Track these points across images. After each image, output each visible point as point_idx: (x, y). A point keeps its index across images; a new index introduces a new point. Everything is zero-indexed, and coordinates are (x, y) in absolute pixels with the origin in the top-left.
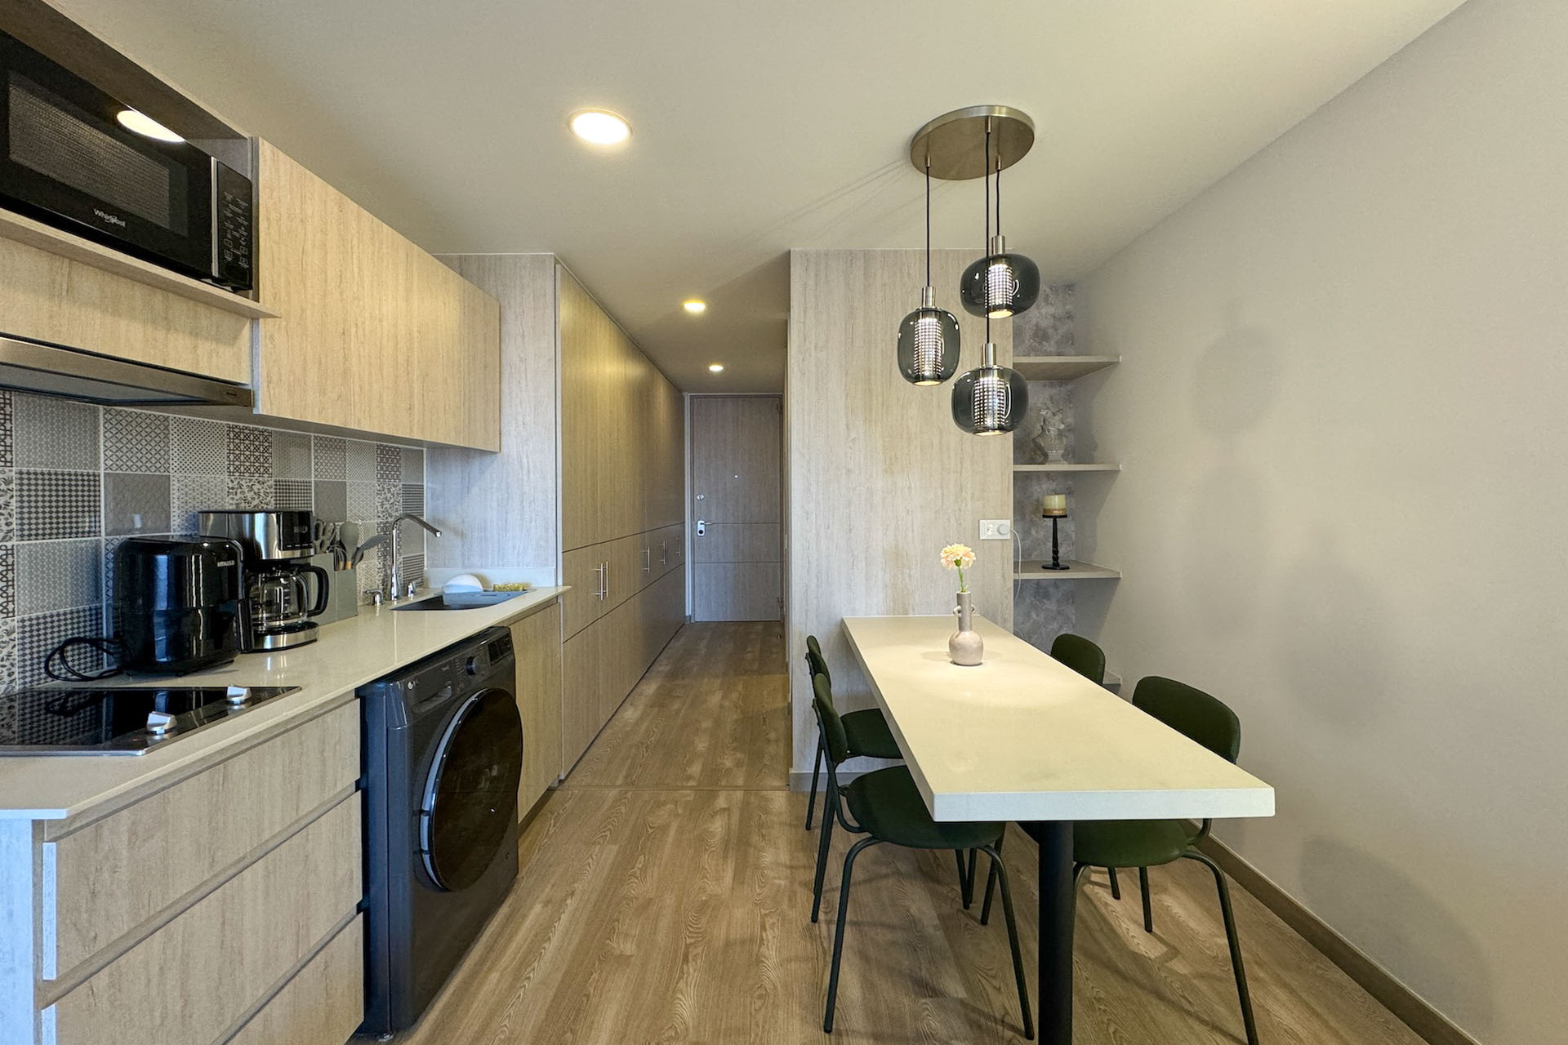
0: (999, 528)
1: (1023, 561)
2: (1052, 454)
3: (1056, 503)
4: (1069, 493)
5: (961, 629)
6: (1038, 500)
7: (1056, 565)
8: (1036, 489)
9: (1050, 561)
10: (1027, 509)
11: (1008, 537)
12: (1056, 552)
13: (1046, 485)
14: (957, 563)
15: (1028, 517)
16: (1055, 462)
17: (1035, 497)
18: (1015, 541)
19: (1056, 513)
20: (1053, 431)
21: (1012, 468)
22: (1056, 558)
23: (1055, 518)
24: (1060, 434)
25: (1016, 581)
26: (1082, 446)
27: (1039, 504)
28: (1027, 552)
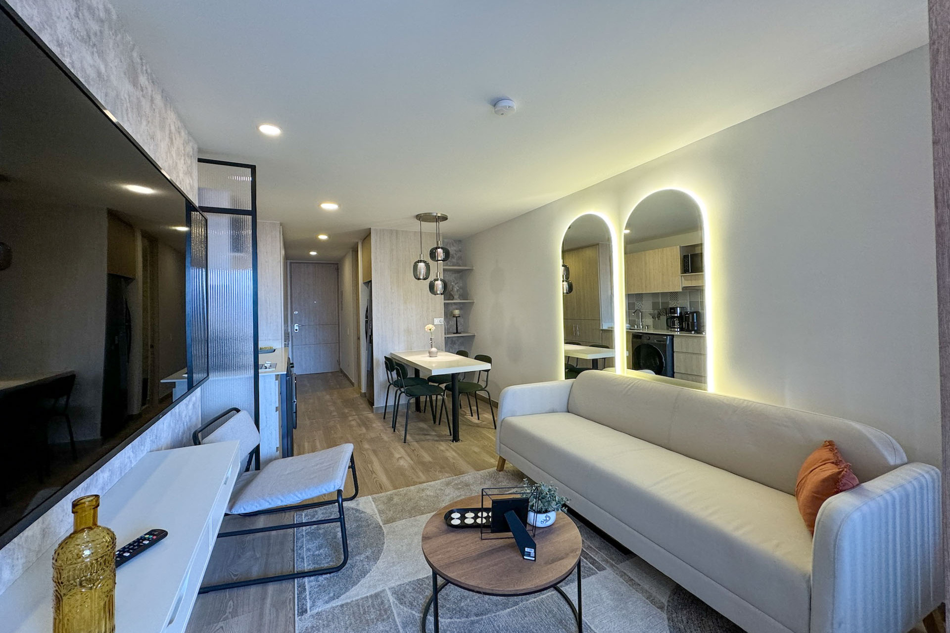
0: (439, 321)
1: (447, 331)
2: (456, 297)
3: (457, 312)
4: (460, 309)
5: (432, 347)
6: (451, 312)
7: (457, 333)
8: (451, 308)
9: (455, 331)
10: (448, 315)
11: (443, 323)
12: (457, 328)
13: (454, 307)
14: (430, 330)
15: (448, 317)
16: (456, 299)
17: (451, 310)
18: (445, 325)
19: (457, 316)
20: (455, 289)
21: (443, 302)
22: (457, 330)
23: (457, 317)
24: (457, 291)
25: (445, 338)
26: (465, 295)
27: (452, 313)
28: (448, 329)
